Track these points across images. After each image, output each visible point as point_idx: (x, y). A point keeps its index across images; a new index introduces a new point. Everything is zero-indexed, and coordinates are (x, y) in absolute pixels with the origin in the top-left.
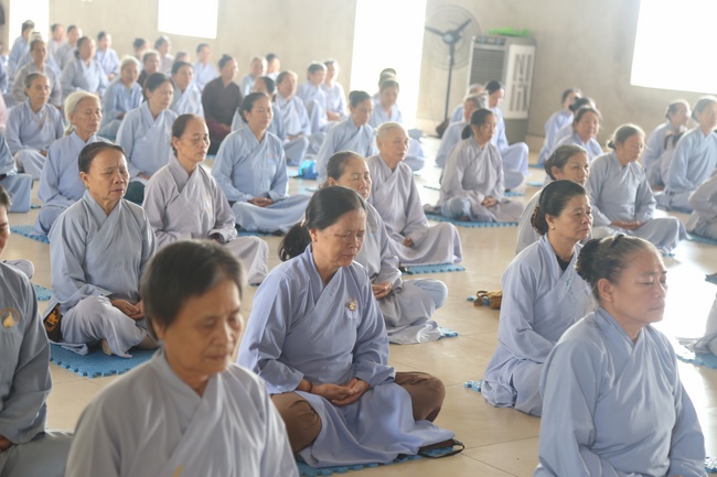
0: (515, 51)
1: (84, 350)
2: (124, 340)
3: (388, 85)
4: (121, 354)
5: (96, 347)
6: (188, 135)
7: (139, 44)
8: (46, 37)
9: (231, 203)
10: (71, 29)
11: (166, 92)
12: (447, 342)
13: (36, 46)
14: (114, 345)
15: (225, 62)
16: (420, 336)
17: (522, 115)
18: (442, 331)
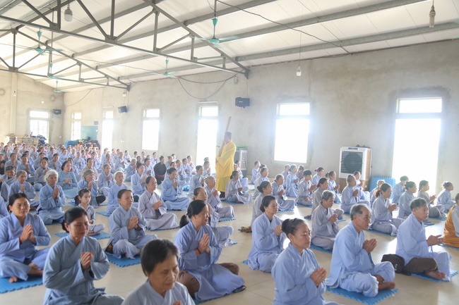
0: (242, 152)
1: (120, 257)
2: (133, 253)
3: (206, 162)
4: (132, 257)
5: (124, 255)
6: (150, 183)
7: (135, 153)
8: (110, 153)
9: (165, 201)
10: (118, 150)
11: (143, 168)
12: (234, 246)
13: (108, 156)
14: (130, 255)
15: (162, 158)
16: (226, 244)
17: (245, 169)
18: (232, 242)
